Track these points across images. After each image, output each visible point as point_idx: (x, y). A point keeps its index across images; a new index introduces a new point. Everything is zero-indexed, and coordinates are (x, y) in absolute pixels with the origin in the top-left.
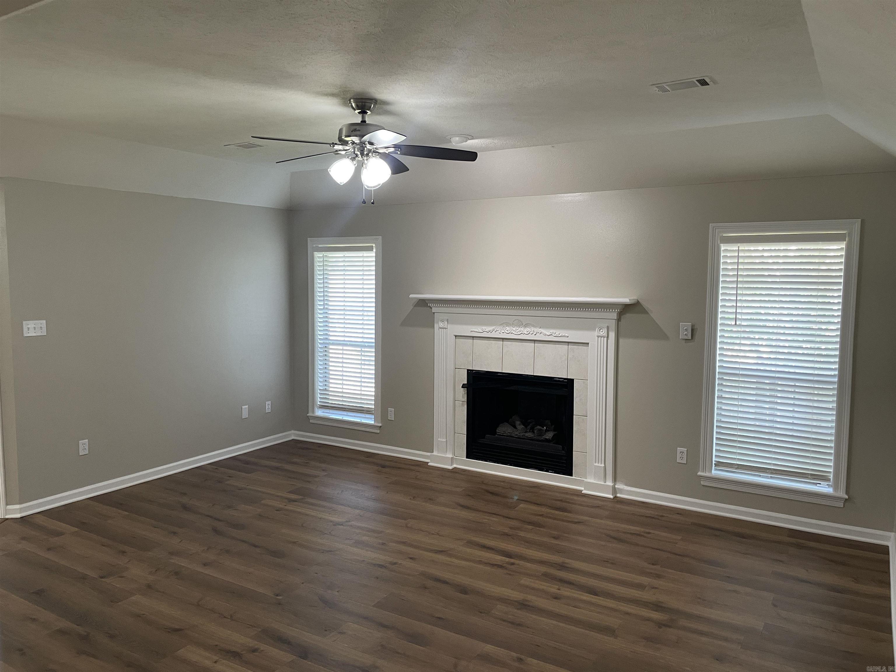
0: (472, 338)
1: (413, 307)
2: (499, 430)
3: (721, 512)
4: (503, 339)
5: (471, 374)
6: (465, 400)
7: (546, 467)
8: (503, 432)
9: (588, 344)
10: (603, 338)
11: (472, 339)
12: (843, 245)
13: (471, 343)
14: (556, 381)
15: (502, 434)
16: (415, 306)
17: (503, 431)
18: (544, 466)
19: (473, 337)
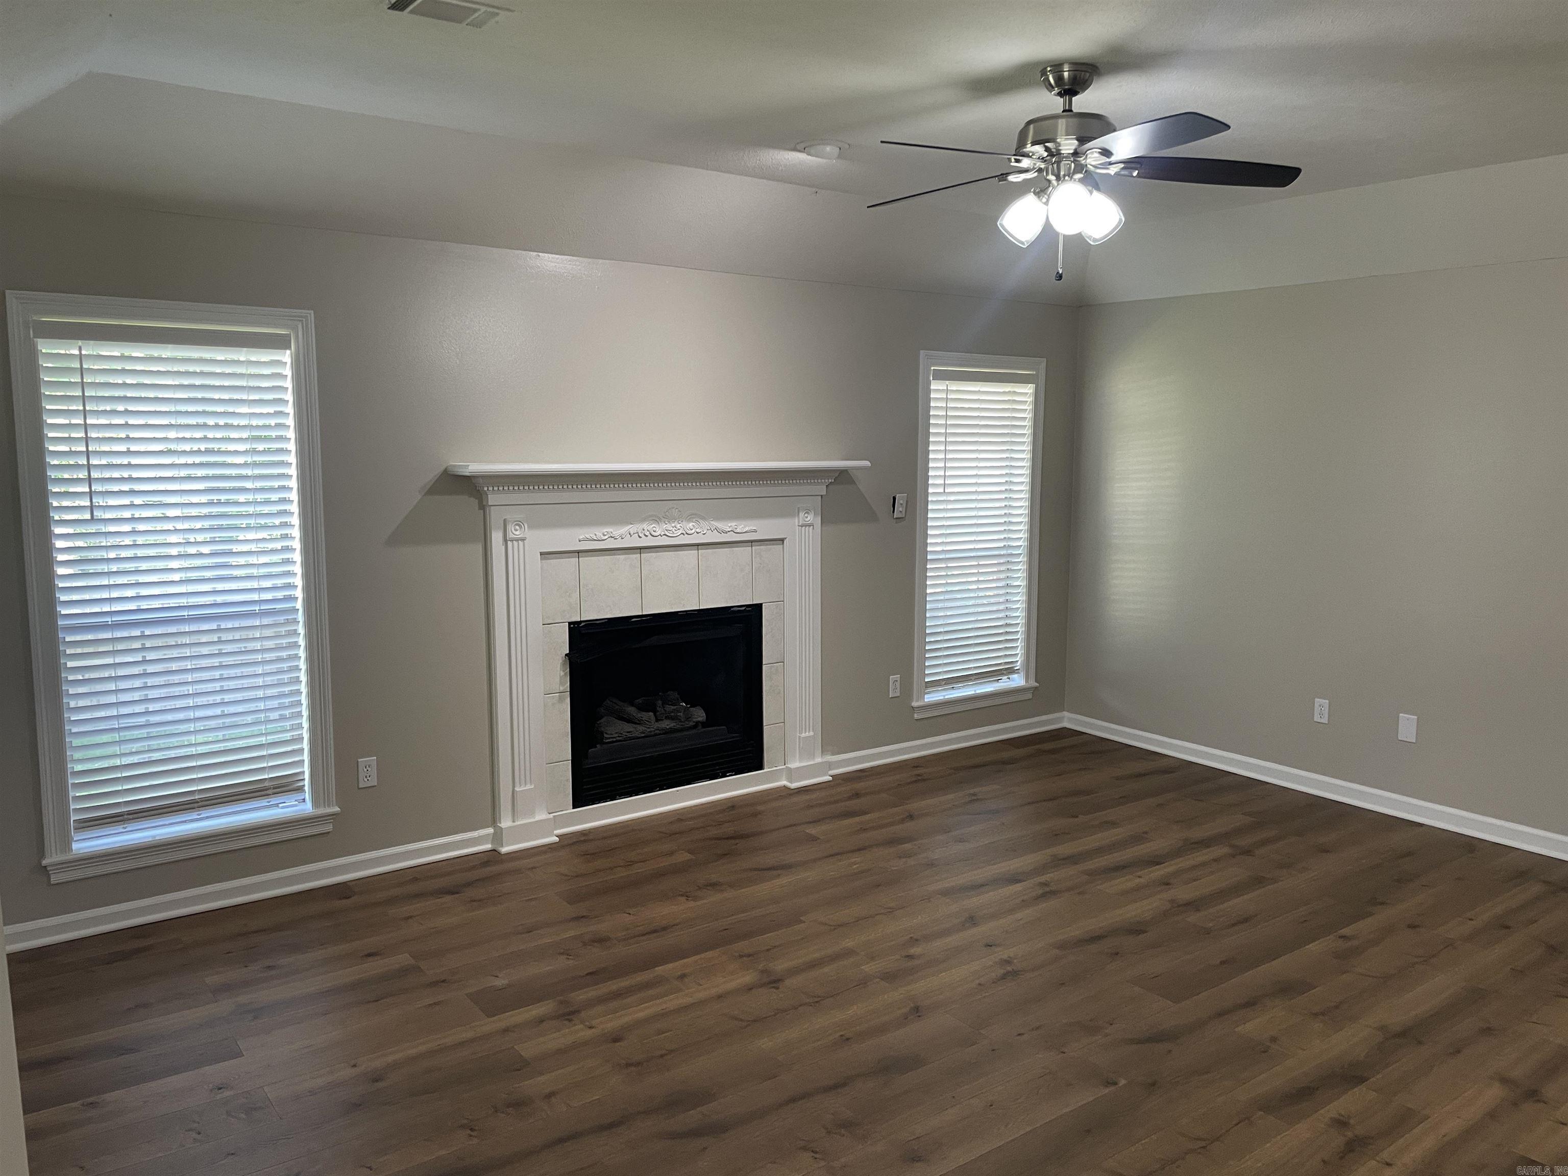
0: (577, 554)
1: (419, 497)
2: (609, 732)
3: (934, 748)
4: (641, 549)
5: (575, 628)
6: (567, 687)
7: (722, 769)
8: (617, 735)
9: (782, 540)
10: (804, 527)
11: (576, 557)
12: (1029, 389)
13: (575, 565)
14: (734, 612)
15: (615, 740)
16: (425, 495)
17: (616, 733)
18: (718, 769)
19: (578, 552)
